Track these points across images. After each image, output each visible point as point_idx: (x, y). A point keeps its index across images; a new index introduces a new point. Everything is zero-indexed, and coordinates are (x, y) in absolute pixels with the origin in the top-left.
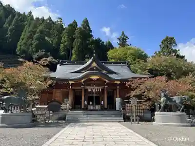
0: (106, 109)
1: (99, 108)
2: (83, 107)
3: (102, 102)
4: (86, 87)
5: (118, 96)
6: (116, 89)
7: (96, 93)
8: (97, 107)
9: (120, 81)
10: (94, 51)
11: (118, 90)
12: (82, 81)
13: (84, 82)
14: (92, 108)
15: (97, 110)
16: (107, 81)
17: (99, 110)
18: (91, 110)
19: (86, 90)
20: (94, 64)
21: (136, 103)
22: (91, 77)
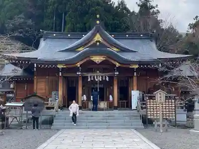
0: (116, 108)
1: (106, 106)
3: (111, 96)
4: (85, 74)
5: (135, 87)
6: (132, 77)
7: (101, 82)
8: (102, 105)
9: (139, 64)
10: (98, 16)
11: (135, 79)
12: (78, 65)
13: (81, 65)
15: (102, 110)
16: (118, 65)
19: (85, 78)
20: (98, 38)
21: (163, 98)
22: (92, 57)
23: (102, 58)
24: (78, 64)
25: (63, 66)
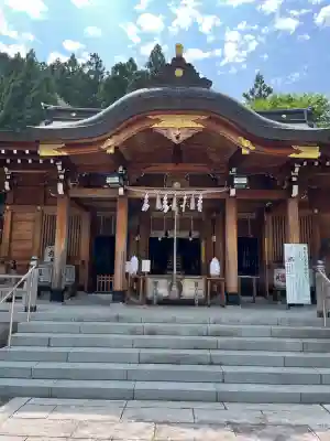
1: (201, 292)
2: (118, 285)
4: (137, 192)
6: (281, 204)
8: (191, 287)
9: (322, 147)
12: (109, 146)
14: (163, 291)
15: (189, 303)
16: (247, 146)
17: (202, 304)
18: (165, 302)
19: (135, 204)
22: (158, 121)
24: (110, 142)
25: (58, 150)
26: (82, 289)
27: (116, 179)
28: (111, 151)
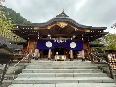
1: (65, 58)
9: (90, 30)
14: (58, 58)
15: (63, 60)
16: (76, 29)
22: (59, 23)
23: (65, 24)
24: (49, 27)
25: (38, 28)
26: (42, 58)
27: (50, 35)
28: (49, 29)
